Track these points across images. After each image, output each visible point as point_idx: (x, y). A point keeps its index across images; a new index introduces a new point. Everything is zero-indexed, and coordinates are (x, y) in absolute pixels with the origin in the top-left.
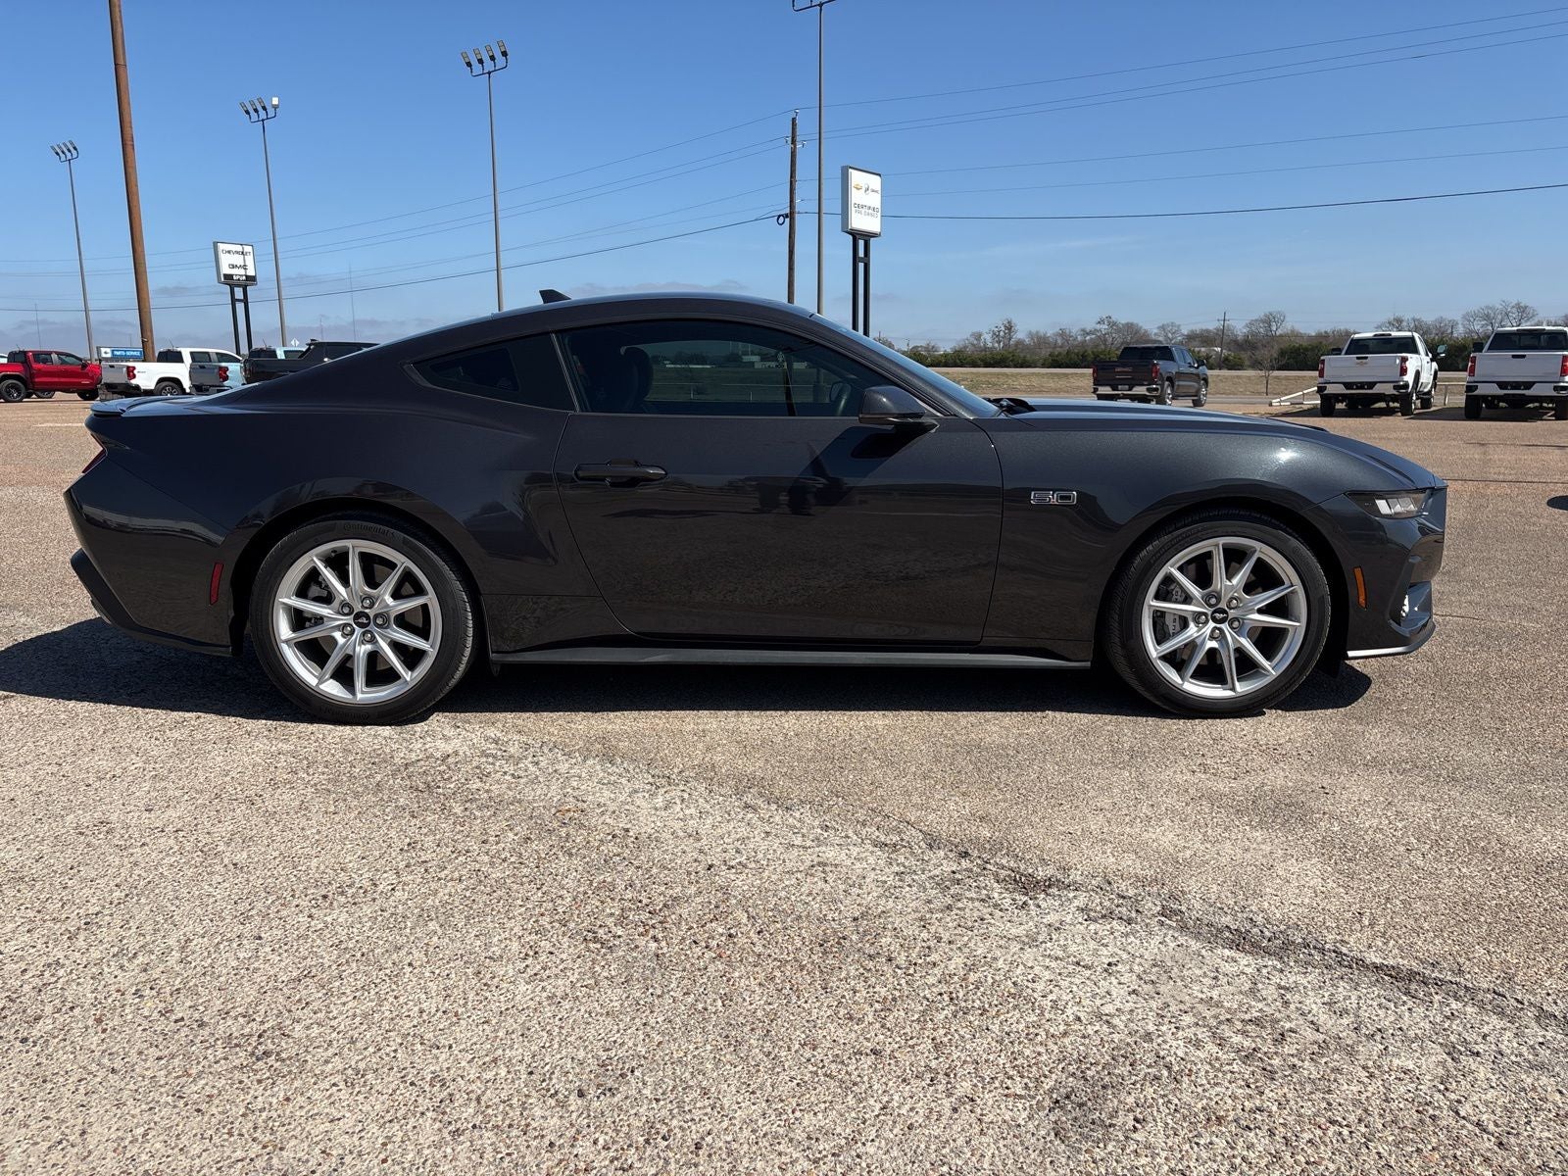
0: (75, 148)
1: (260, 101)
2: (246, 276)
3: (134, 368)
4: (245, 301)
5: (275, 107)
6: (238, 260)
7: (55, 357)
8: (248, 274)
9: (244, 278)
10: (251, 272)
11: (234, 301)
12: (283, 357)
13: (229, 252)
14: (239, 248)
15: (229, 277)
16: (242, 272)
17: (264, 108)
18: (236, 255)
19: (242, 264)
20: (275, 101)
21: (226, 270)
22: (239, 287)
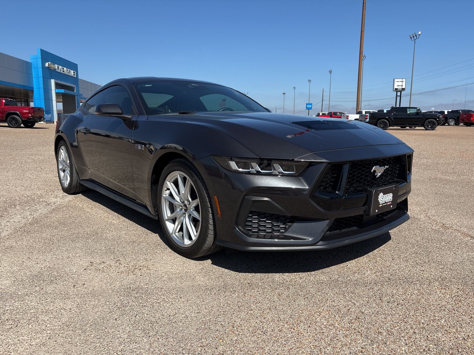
0: (365, 57)
1: (415, 34)
2: (402, 88)
3: (349, 116)
4: (400, 96)
5: (419, 35)
6: (400, 84)
7: (338, 113)
8: (403, 88)
9: (401, 89)
10: (404, 87)
11: (397, 96)
12: (386, 112)
13: (398, 81)
14: (401, 80)
15: (396, 89)
16: (401, 87)
17: (416, 36)
18: (400, 82)
19: (401, 85)
20: (420, 33)
21: (396, 87)
22: (399, 92)
